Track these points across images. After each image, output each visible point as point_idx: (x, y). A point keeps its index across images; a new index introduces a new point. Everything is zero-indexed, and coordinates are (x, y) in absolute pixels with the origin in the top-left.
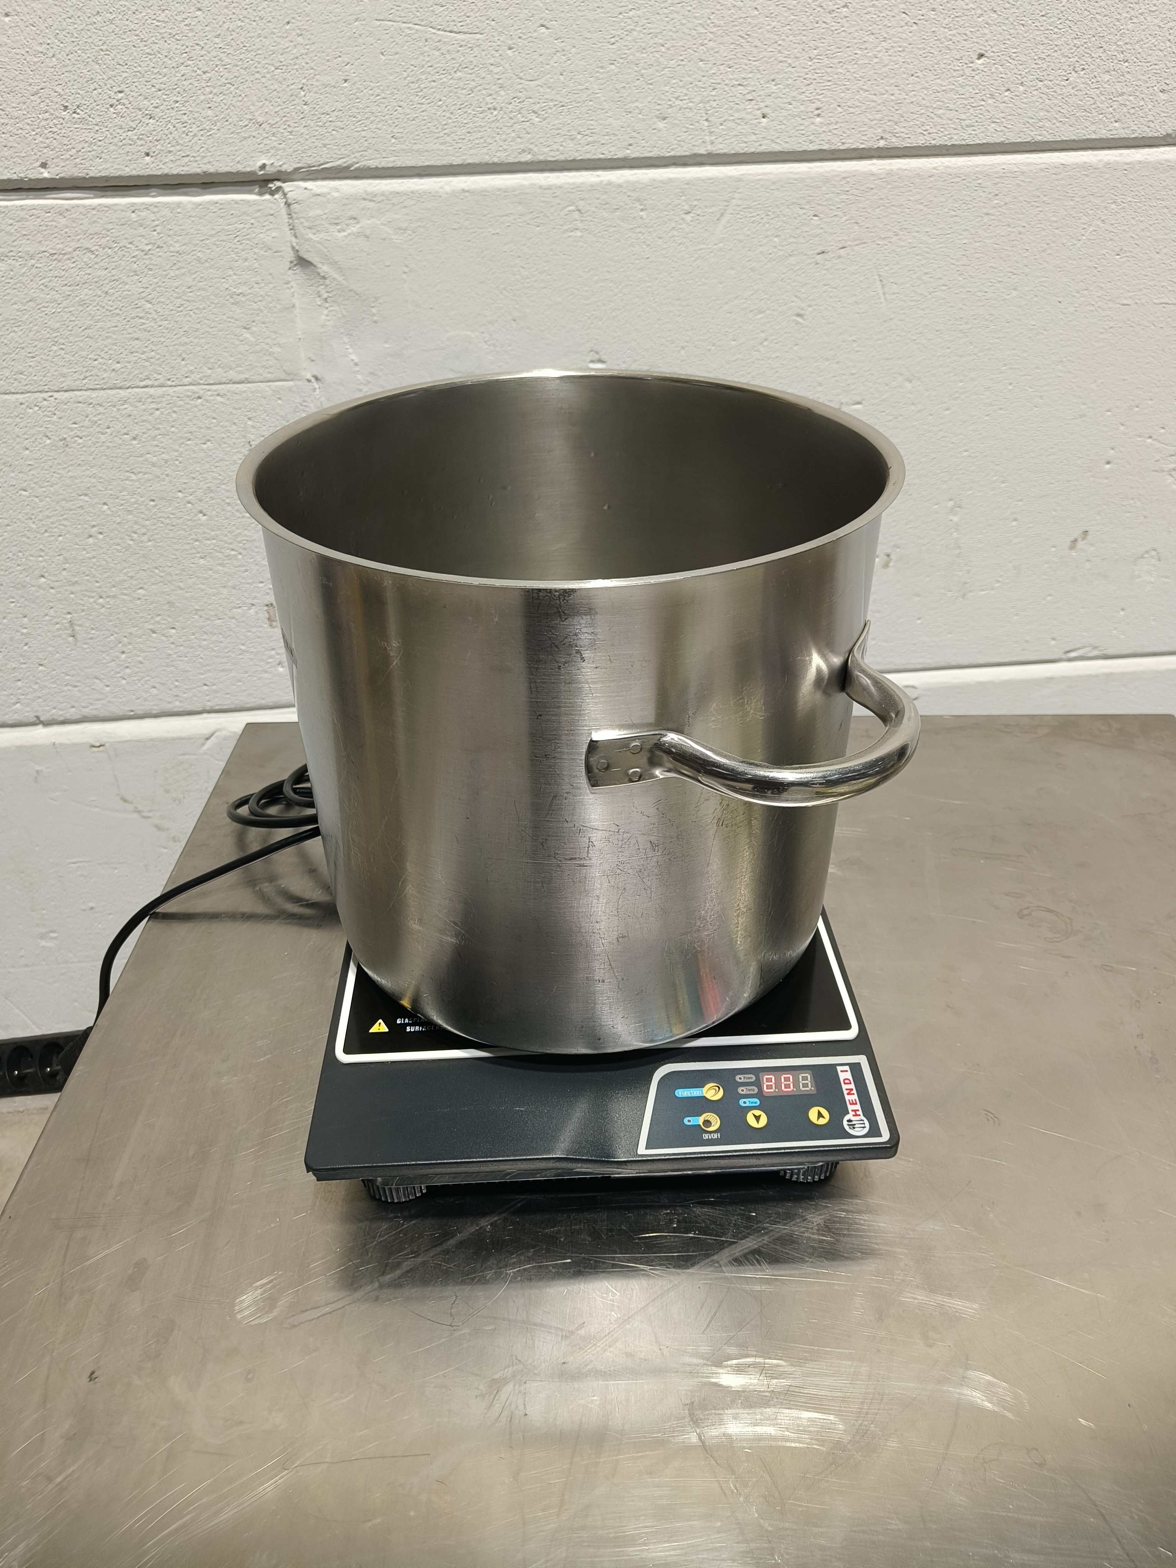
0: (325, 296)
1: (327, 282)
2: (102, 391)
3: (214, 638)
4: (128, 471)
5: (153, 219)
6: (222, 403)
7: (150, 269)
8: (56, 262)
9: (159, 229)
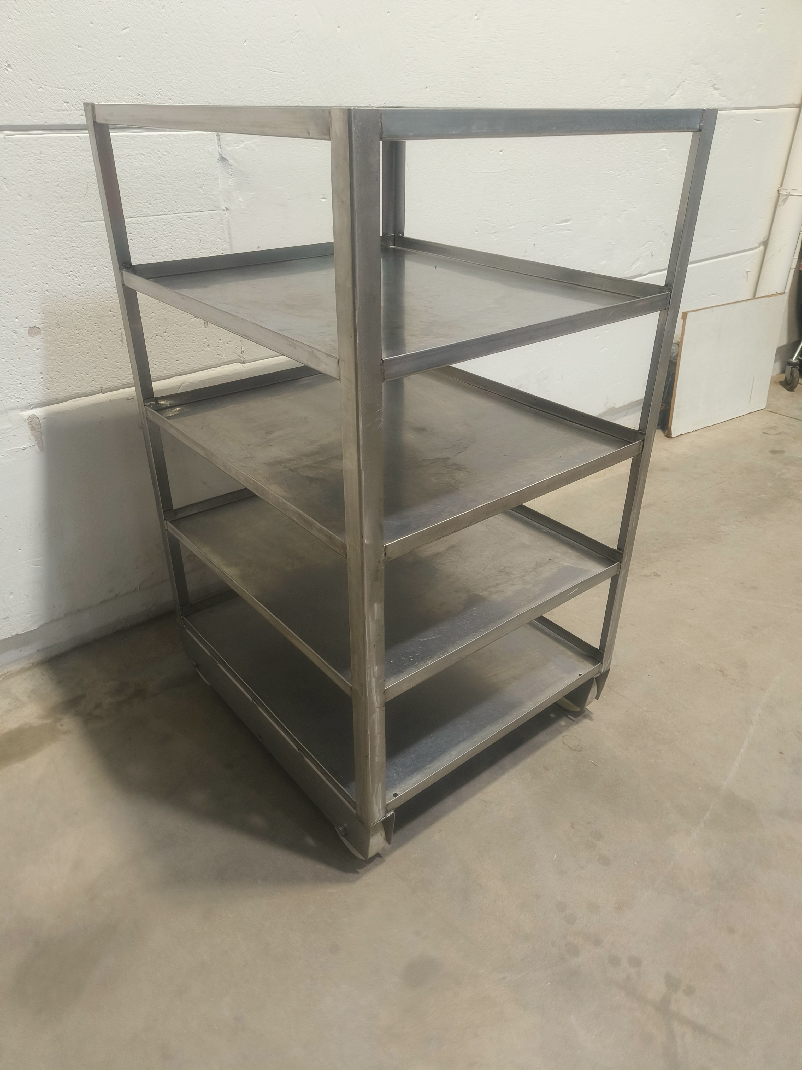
0: (231, 173)
1: (232, 167)
2: (142, 218)
3: (182, 335)
4: (150, 255)
5: (168, 141)
6: (190, 221)
7: (165, 163)
8: (129, 159)
9: (170, 145)
